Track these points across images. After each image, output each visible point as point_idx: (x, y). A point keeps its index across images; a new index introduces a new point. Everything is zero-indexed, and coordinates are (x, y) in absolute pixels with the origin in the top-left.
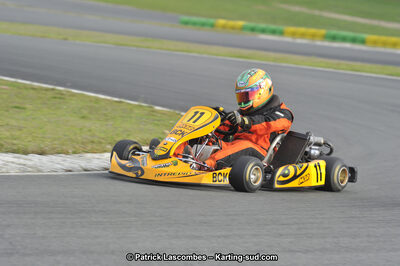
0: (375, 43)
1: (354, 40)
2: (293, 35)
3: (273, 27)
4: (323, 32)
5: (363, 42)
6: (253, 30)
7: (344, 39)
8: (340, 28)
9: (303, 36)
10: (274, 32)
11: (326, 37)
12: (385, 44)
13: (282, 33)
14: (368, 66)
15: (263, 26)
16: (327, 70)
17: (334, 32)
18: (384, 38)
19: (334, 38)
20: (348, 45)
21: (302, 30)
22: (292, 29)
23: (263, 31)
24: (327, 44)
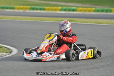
0: (48, 10)
1: (41, 9)
2: (18, 9)
3: (11, 6)
4: (29, 7)
5: (44, 10)
6: (3, 8)
7: (37, 9)
8: (35, 5)
9: (22, 9)
10: (11, 8)
11: (30, 9)
12: (52, 10)
13: (14, 8)
14: (46, 18)
15: (7, 6)
16: (32, 21)
17: (33, 7)
18: (52, 8)
19: (33, 9)
20: (39, 11)
21: (22, 7)
22: (18, 7)
23: (7, 8)
24: (31, 11)
